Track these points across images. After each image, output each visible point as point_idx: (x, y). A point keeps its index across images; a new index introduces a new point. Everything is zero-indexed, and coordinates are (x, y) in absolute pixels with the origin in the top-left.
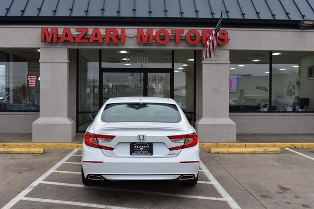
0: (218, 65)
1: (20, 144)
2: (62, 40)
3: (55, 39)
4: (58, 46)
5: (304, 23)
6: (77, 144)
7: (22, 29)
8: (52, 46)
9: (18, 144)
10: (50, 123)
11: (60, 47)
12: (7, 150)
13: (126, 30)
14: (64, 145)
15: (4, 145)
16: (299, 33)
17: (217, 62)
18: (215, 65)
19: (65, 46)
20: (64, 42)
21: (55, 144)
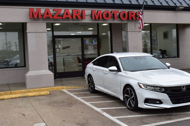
0: (135, 32)
1: (23, 91)
2: (44, 17)
3: (40, 16)
4: (40, 21)
5: (180, 8)
6: (62, 87)
7: (13, 9)
8: (35, 21)
9: (21, 91)
10: (38, 74)
11: (41, 21)
12: (23, 95)
13: (86, 11)
14: (54, 88)
15: (11, 93)
16: (174, 13)
17: (135, 30)
18: (134, 32)
19: (45, 21)
20: (46, 18)
21: (48, 88)
